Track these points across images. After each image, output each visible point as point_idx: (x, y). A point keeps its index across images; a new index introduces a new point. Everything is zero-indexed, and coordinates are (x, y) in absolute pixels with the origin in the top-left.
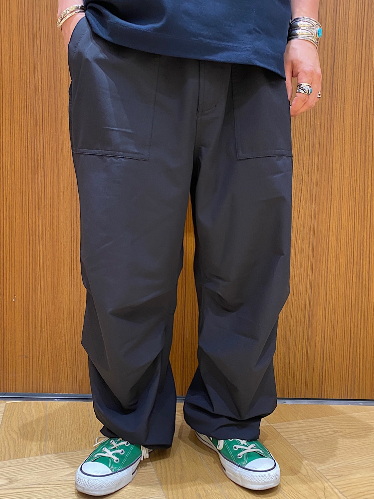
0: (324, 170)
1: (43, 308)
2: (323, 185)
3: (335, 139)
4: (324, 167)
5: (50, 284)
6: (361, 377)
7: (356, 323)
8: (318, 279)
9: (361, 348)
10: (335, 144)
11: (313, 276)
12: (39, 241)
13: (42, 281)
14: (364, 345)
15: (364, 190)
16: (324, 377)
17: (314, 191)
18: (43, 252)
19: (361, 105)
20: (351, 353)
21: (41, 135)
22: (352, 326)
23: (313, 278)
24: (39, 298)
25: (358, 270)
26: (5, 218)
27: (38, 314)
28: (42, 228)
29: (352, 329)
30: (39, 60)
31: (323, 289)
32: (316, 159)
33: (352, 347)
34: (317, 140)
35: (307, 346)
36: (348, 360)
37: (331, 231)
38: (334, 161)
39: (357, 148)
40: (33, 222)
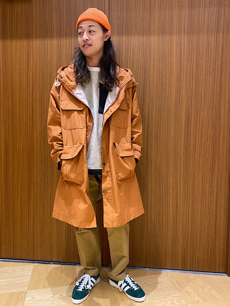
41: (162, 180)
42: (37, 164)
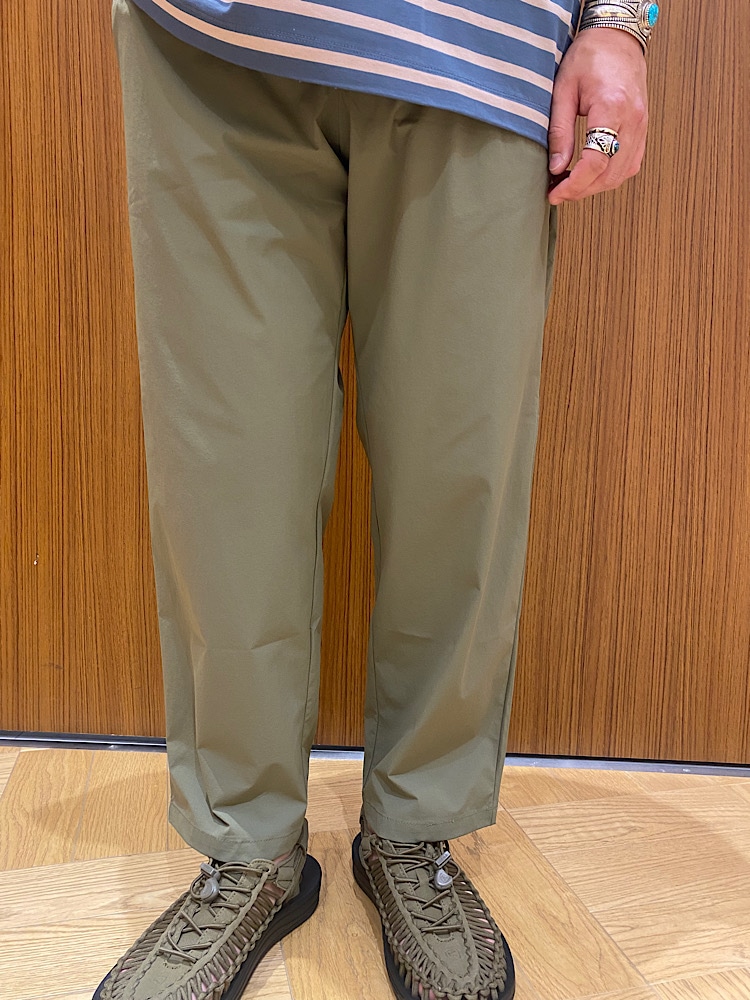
0: (617, 320)
1: (87, 578)
2: (615, 350)
3: (639, 259)
4: (617, 315)
5: (101, 534)
6: (686, 720)
7: (677, 617)
8: (605, 530)
9: (688, 664)
10: (639, 270)
11: (595, 524)
12: (80, 455)
13: (86, 530)
14: (692, 658)
15: (695, 360)
16: (614, 717)
17: (599, 361)
18: (88, 476)
19: (691, 195)
20: (668, 671)
21: (83, 257)
22: (670, 621)
23: (595, 529)
24: (80, 559)
25: (682, 514)
26: (18, 410)
27: (79, 590)
28: (86, 429)
29: (670, 627)
30: (79, 117)
31: (614, 549)
32: (602, 298)
33: (669, 662)
34: (604, 264)
35: (583, 657)
36: (662, 685)
37: (630, 437)
38: (637, 304)
39: (682, 279)
40: (70, 419)
41: (710, 291)
42: (30, 216)
